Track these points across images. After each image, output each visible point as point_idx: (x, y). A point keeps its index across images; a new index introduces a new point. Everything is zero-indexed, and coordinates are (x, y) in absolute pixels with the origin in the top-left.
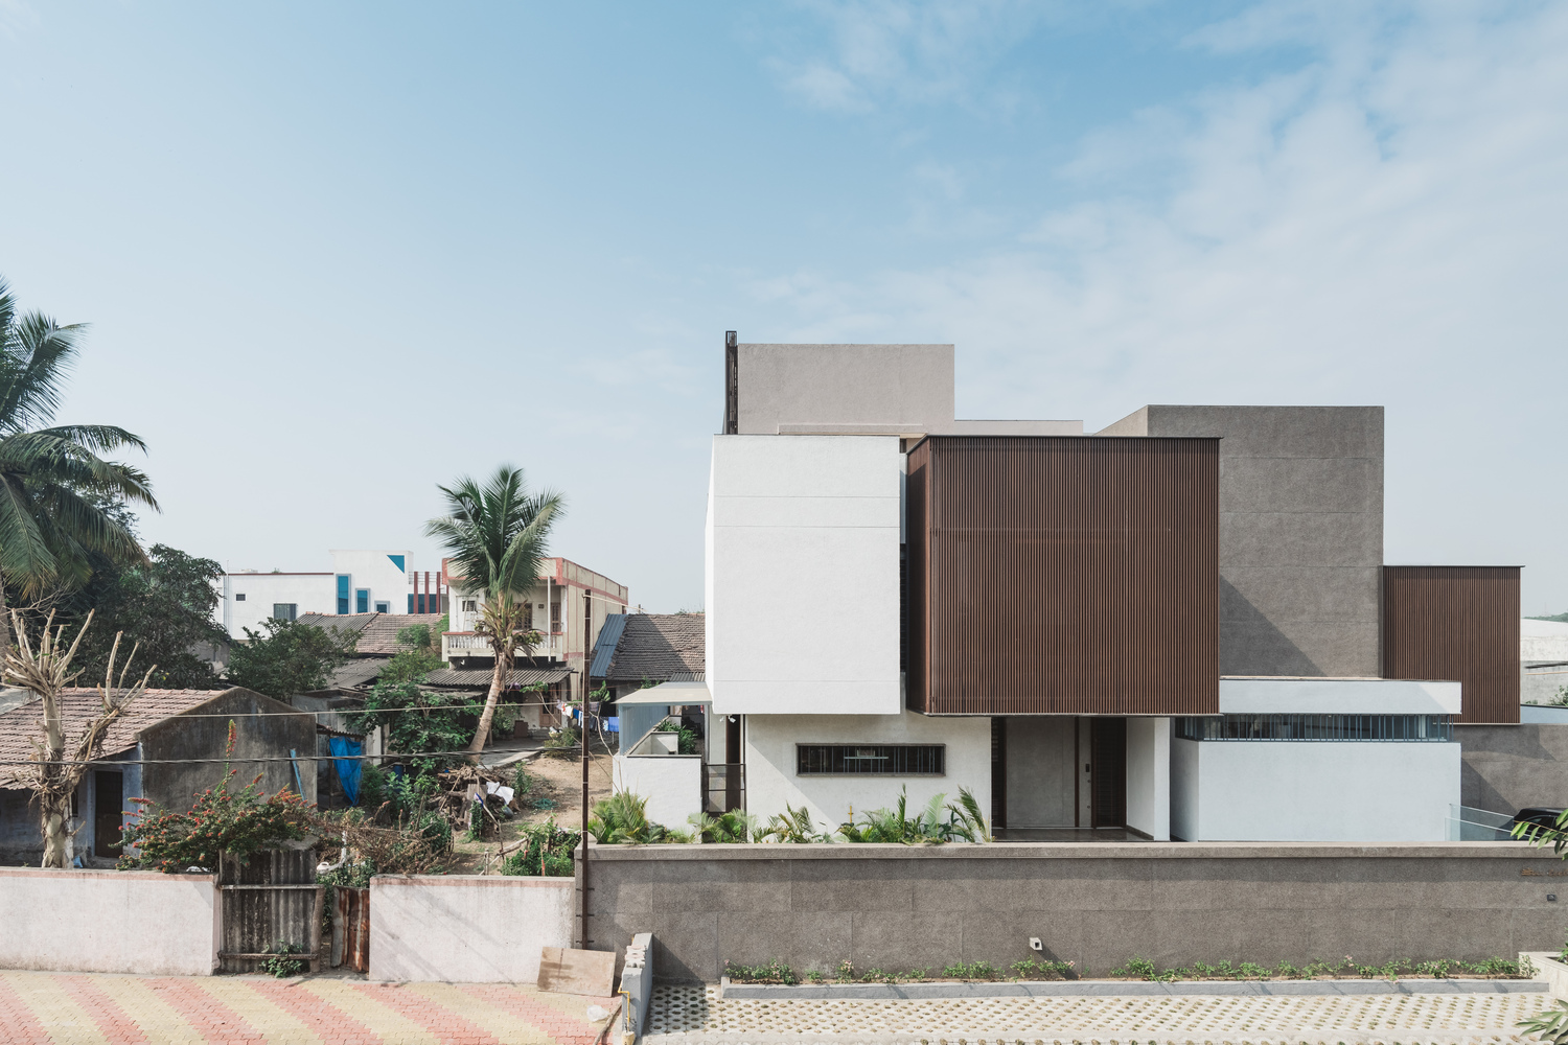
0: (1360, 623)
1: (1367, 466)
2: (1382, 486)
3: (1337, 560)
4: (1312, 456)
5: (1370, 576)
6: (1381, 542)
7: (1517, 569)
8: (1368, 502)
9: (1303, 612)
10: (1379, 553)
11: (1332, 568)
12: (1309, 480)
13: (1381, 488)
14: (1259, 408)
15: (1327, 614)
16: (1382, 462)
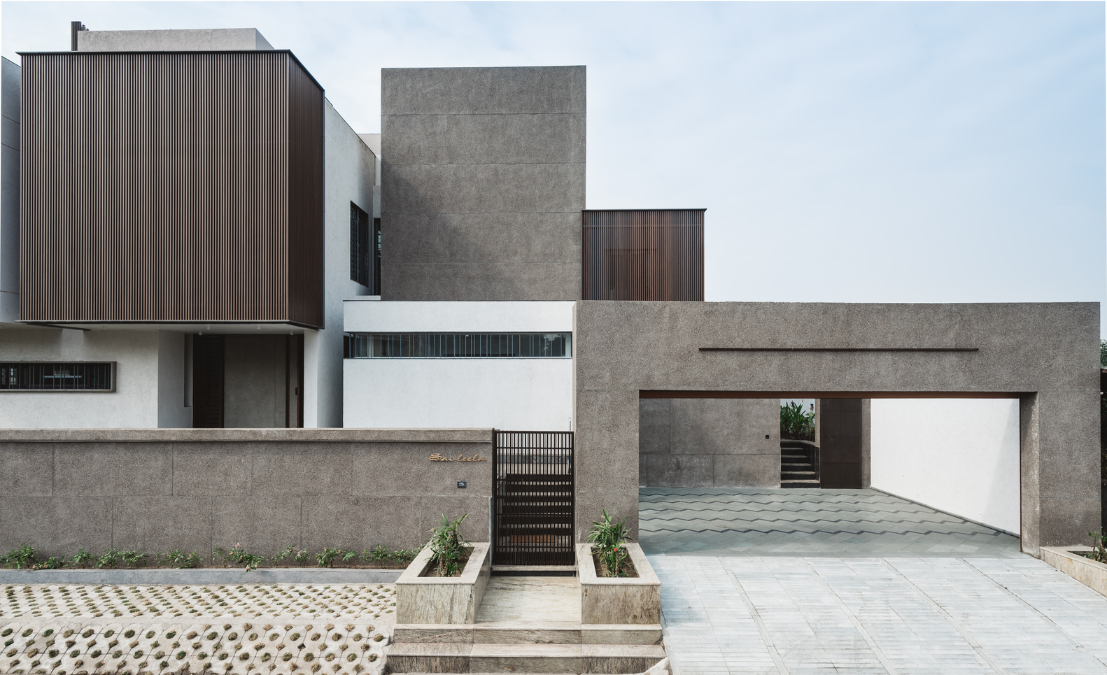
0: (565, 263)
1: (571, 120)
2: (585, 138)
3: (545, 207)
4: (523, 112)
5: (574, 219)
6: (584, 190)
7: (701, 211)
8: (572, 154)
9: (516, 253)
10: (583, 199)
11: (541, 214)
12: (522, 134)
13: (584, 140)
14: (477, 69)
15: (536, 255)
16: (585, 116)
